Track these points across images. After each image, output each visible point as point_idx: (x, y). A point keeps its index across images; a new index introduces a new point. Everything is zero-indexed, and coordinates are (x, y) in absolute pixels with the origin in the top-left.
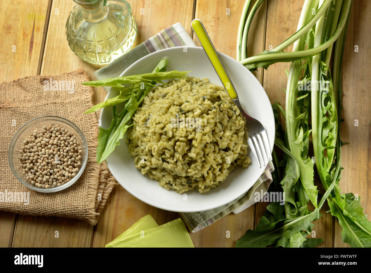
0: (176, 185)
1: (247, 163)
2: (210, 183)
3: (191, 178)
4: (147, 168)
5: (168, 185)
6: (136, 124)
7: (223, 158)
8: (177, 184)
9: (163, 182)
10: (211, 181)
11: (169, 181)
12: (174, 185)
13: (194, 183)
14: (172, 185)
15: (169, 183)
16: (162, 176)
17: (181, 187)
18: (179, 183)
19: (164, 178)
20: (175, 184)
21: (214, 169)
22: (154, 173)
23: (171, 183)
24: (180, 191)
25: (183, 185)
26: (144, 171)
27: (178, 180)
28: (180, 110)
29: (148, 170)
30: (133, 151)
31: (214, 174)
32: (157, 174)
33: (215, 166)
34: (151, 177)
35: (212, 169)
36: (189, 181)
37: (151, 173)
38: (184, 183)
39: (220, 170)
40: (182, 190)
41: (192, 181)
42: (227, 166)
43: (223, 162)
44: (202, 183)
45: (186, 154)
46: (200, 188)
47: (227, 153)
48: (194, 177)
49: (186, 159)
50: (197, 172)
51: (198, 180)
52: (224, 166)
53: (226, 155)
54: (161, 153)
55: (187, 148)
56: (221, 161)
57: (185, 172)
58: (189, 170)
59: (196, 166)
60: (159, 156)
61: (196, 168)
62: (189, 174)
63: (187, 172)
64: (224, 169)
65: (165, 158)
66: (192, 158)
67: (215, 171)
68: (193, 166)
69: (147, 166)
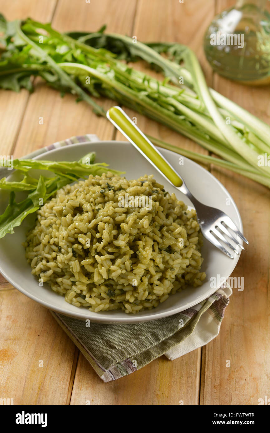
0: (91, 297)
1: (200, 279)
2: (144, 294)
3: (114, 287)
4: (50, 272)
5: (79, 299)
6: (41, 218)
7: (165, 262)
8: (93, 295)
9: (72, 294)
10: (145, 291)
11: (81, 291)
12: (87, 296)
13: (118, 295)
14: (84, 297)
15: (80, 295)
16: (70, 283)
17: (99, 301)
18: (96, 294)
19: (74, 287)
20: (89, 296)
21: (152, 276)
22: (59, 280)
23: (84, 293)
24: (97, 307)
25: (102, 299)
26: (45, 276)
27: (94, 289)
28: (107, 186)
29: (50, 277)
30: (33, 251)
31: (151, 284)
32: (63, 282)
33: (152, 271)
34: (54, 288)
35: (149, 276)
36: (112, 291)
37: (56, 283)
38: (103, 295)
39: (161, 280)
40: (99, 305)
41: (117, 292)
42: (170, 276)
43: (166, 269)
44: (131, 293)
45: (110, 244)
46: (128, 302)
47: (172, 255)
48: (120, 283)
49: (110, 250)
50: (124, 272)
51: (125, 289)
52: (166, 275)
53: (170, 258)
54: (72, 240)
55: (114, 232)
56: (162, 266)
57: (107, 271)
58: (113, 267)
59: (124, 262)
60: (68, 246)
61: (123, 265)
62: (112, 273)
63: (109, 271)
64: (166, 279)
65: (77, 248)
66: (118, 248)
67: (152, 279)
68: (119, 261)
69: (49, 269)
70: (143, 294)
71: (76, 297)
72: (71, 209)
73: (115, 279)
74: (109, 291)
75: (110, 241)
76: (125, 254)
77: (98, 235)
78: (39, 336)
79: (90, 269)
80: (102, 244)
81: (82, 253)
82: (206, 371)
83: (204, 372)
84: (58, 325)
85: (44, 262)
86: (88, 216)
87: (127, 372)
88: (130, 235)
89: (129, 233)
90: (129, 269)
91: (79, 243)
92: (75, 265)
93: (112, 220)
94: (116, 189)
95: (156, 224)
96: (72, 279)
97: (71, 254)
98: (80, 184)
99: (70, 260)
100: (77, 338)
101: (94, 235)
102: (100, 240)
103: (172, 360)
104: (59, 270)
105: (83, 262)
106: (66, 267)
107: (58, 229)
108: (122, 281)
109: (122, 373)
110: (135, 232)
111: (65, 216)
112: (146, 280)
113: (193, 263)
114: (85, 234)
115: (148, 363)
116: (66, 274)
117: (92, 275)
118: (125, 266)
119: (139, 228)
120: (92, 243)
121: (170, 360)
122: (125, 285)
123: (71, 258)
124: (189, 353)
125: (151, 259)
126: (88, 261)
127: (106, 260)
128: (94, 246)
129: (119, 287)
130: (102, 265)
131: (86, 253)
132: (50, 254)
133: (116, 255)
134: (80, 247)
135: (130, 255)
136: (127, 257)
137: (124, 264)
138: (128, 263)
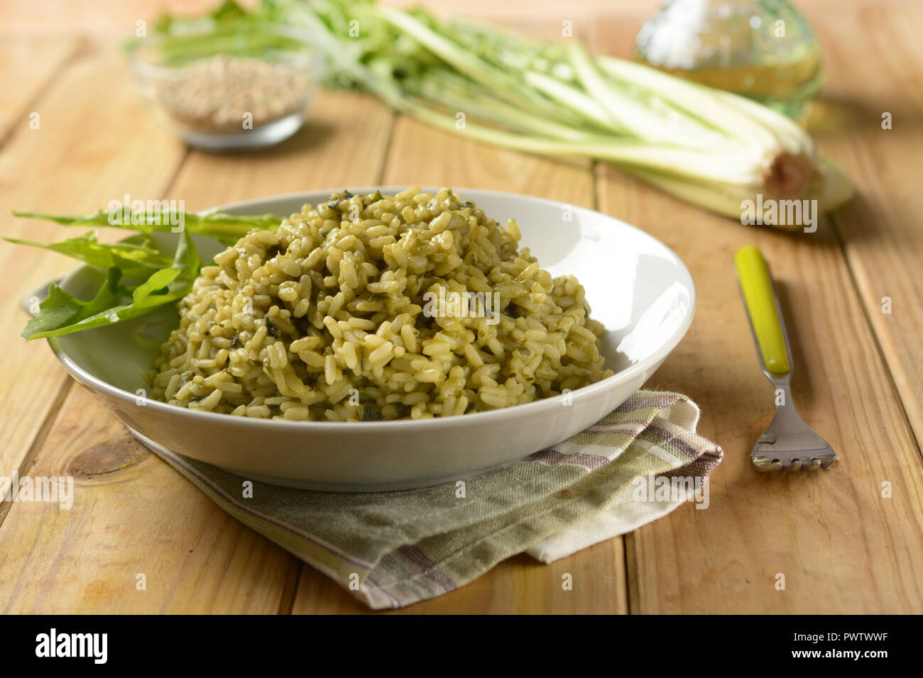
2: (457, 403)
3: (380, 401)
4: (214, 397)
7: (506, 337)
10: (458, 396)
16: (267, 412)
21: (473, 370)
22: (239, 412)
26: (200, 407)
27: (328, 413)
28: (343, 194)
30: (170, 368)
31: (473, 386)
32: (248, 413)
33: (475, 356)
35: (467, 367)
36: (374, 411)
39: (499, 378)
41: (387, 411)
42: (521, 371)
43: (508, 355)
44: (423, 406)
45: (361, 293)
47: (521, 320)
48: (394, 386)
49: (360, 306)
50: (400, 351)
51: (408, 401)
52: (510, 369)
53: (517, 327)
54: (263, 298)
55: (369, 268)
56: (497, 347)
57: (357, 353)
58: (369, 338)
59: (398, 331)
60: (255, 317)
61: (397, 337)
62: (369, 355)
63: (362, 353)
64: (513, 375)
65: (277, 316)
66: (382, 297)
67: (475, 375)
68: (385, 326)
69: (212, 389)
70: (454, 405)
72: (259, 247)
73: (379, 373)
74: (368, 410)
75: (359, 287)
76: (399, 312)
77: (328, 281)
78: (191, 551)
79: (313, 360)
80: (340, 296)
81: (291, 329)
83: (636, 577)
85: (198, 378)
86: (300, 245)
87: (430, 591)
88: (410, 272)
89: (405, 265)
90: (413, 346)
91: (282, 304)
92: (276, 354)
93: (360, 244)
94: (367, 202)
95: (473, 256)
96: (270, 401)
97: (262, 329)
99: (262, 346)
100: (291, 527)
101: (318, 281)
102: (333, 291)
103: (549, 561)
104: (236, 388)
105: (296, 345)
106: (254, 374)
108: (398, 378)
109: (417, 593)
110: (421, 264)
111: (245, 261)
112: (460, 372)
113: (577, 354)
114: (297, 279)
115: (485, 570)
116: (253, 393)
117: (320, 379)
118: (402, 340)
119: (429, 253)
120: (313, 300)
121: (543, 564)
122: (408, 388)
123: (264, 339)
124: (591, 547)
125: (467, 328)
126: (308, 341)
127: (353, 329)
128: (320, 304)
129: (391, 399)
130: (343, 340)
131: (302, 325)
132: (214, 358)
133: (376, 318)
134: (286, 313)
135: (412, 316)
136: (407, 317)
137: (399, 333)
138: (409, 330)
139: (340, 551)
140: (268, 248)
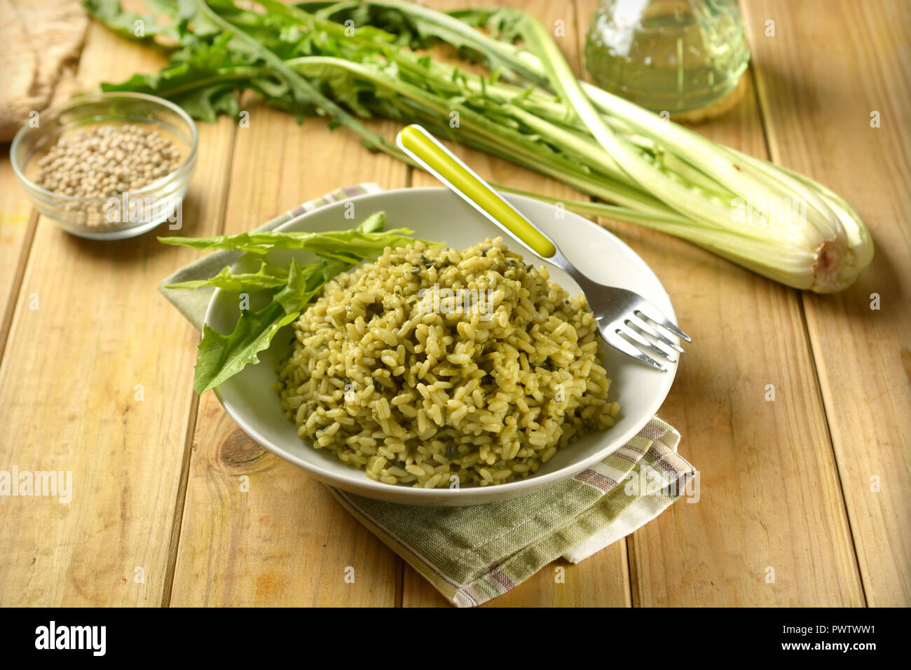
0: (414, 463)
1: (609, 414)
2: (512, 447)
3: (456, 441)
4: (334, 427)
5: (393, 470)
6: (302, 334)
7: (544, 388)
8: (419, 460)
9: (378, 462)
10: (513, 441)
11: (396, 454)
12: (408, 462)
13: (466, 454)
14: (403, 465)
15: (394, 463)
16: (374, 443)
17: (430, 469)
18: (424, 458)
19: (381, 449)
20: (412, 462)
21: (522, 416)
22: (353, 440)
23: (402, 458)
24: (427, 480)
25: (436, 465)
26: (324, 435)
27: (420, 448)
28: (422, 260)
29: (334, 436)
30: (296, 394)
31: (523, 430)
32: (360, 442)
33: (523, 404)
34: (345, 457)
35: (517, 415)
36: (453, 449)
37: (347, 447)
38: (437, 457)
39: (540, 420)
40: (432, 476)
41: (462, 449)
42: (555, 412)
43: (547, 400)
44: (488, 449)
45: (441, 361)
46: (485, 465)
47: (555, 373)
48: (467, 432)
49: (442, 372)
50: (472, 409)
51: (477, 442)
52: (547, 411)
53: (553, 379)
54: (371, 361)
55: (447, 340)
56: (539, 395)
57: (441, 411)
58: (452, 403)
59: (469, 393)
60: (365, 375)
61: (470, 398)
62: (450, 415)
63: (445, 411)
64: (549, 417)
65: (381, 376)
66: (457, 367)
67: (523, 420)
68: (460, 391)
69: (332, 421)
70: (510, 447)
71: (387, 467)
72: (362, 308)
73: (456, 424)
74: (448, 448)
75: (441, 357)
76: (470, 378)
77: (417, 349)
78: (325, 546)
79: (409, 412)
80: (427, 363)
81: (391, 384)
82: (639, 576)
83: (637, 579)
84: (358, 523)
85: (320, 410)
86: (395, 316)
87: (497, 591)
88: (477, 342)
89: (474, 338)
90: (481, 405)
91: (384, 366)
92: (381, 407)
93: (440, 318)
94: (439, 266)
95: (520, 320)
96: (376, 435)
97: (371, 387)
98: (366, 269)
99: (370, 399)
100: (398, 539)
101: (410, 350)
102: (422, 357)
103: (576, 563)
104: (350, 422)
105: (395, 400)
106: (364, 414)
107: (340, 349)
108: (470, 428)
109: (489, 594)
110: (484, 336)
111: (353, 322)
112: (513, 421)
113: (594, 387)
114: (394, 348)
115: (533, 573)
116: (363, 426)
117: (413, 423)
118: (473, 399)
119: (491, 328)
120: (407, 364)
121: (573, 564)
122: (477, 434)
123: (372, 394)
124: (605, 549)
125: (518, 384)
126: (405, 398)
127: (437, 391)
128: (413, 369)
129: (465, 440)
130: (431, 402)
131: (400, 383)
132: (331, 395)
133: (454, 381)
134: (387, 373)
135: (479, 379)
136: (476, 382)
137: (471, 395)
138: (478, 393)
139: (437, 570)
140: (367, 305)
